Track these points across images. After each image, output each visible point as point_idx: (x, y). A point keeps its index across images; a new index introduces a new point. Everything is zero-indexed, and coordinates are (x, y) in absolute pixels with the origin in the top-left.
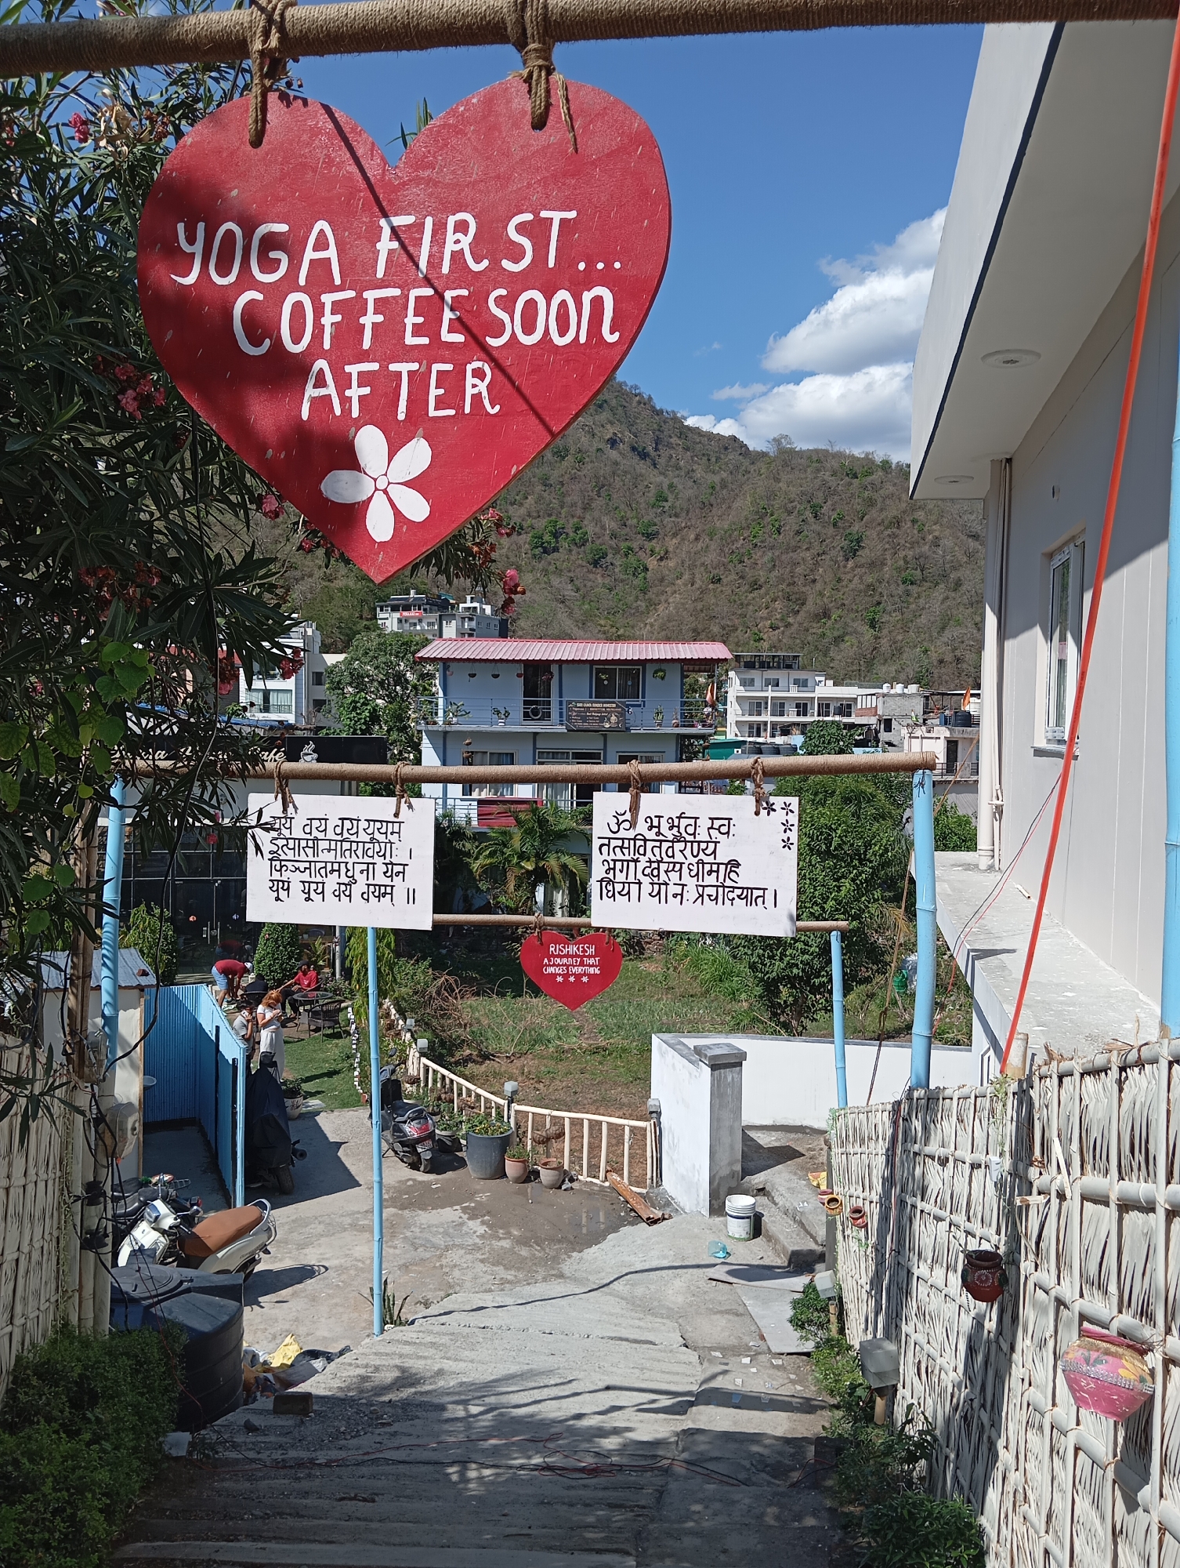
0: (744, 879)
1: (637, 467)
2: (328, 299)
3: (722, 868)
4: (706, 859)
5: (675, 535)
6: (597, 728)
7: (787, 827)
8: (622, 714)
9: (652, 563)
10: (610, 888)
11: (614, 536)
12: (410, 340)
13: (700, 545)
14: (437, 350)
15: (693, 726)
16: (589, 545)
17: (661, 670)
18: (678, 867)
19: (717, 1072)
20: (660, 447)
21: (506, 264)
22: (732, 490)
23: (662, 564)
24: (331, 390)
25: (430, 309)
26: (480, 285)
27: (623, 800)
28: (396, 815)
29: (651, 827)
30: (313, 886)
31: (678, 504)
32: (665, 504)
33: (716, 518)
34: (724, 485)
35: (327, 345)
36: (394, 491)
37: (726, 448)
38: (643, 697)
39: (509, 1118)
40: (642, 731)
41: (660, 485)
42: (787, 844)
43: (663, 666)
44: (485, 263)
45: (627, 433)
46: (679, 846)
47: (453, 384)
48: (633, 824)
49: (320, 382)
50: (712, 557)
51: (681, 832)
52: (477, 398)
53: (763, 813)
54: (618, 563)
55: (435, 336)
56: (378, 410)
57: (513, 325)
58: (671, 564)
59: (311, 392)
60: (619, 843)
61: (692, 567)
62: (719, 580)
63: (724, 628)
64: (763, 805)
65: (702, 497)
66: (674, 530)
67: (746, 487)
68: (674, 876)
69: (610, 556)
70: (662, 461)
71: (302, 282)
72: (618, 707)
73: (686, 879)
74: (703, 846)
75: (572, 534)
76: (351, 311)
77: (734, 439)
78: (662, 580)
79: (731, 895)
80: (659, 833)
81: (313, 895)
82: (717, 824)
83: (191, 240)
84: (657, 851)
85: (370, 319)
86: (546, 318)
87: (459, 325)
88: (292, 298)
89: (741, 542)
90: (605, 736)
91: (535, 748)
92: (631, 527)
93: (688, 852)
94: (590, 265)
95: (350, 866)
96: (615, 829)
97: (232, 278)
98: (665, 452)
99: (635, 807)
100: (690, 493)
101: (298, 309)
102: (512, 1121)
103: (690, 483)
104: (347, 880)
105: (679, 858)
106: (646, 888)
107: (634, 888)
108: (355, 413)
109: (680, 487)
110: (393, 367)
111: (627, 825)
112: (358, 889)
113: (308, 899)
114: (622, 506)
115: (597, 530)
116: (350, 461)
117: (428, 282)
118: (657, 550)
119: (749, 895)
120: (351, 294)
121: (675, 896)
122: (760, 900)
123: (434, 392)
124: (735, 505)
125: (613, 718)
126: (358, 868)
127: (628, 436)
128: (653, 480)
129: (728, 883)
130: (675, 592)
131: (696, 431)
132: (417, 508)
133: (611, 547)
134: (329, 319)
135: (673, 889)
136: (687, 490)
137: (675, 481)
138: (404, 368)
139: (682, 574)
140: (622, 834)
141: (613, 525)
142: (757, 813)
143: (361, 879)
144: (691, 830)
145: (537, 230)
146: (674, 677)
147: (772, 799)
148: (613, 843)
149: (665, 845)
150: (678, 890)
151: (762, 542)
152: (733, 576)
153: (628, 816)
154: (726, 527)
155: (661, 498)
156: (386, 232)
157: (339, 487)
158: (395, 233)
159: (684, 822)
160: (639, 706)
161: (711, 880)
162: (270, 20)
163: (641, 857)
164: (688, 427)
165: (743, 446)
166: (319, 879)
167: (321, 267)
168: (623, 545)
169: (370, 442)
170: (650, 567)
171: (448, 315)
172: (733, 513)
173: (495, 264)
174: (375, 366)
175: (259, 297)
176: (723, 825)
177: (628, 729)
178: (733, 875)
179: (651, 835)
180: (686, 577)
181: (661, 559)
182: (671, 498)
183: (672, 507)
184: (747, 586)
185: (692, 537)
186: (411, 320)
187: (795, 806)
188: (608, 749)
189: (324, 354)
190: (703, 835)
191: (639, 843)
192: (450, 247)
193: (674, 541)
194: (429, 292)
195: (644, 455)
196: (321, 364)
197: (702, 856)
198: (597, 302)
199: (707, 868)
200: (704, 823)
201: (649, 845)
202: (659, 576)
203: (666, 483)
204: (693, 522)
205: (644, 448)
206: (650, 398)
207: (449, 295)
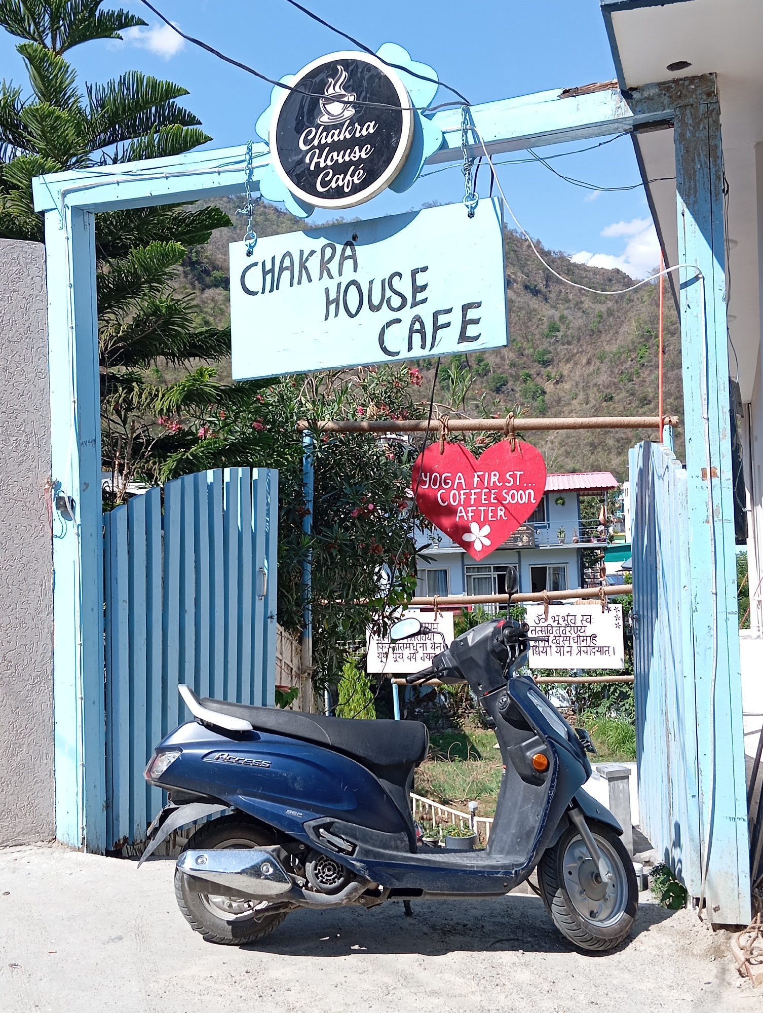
0: (599, 642)
1: (531, 303)
2: (462, 492)
3: (589, 638)
4: (581, 634)
5: (568, 361)
6: (512, 547)
7: (617, 618)
8: (531, 535)
9: (549, 387)
10: (537, 650)
11: (512, 365)
12: (483, 502)
13: (592, 368)
14: (490, 504)
15: (589, 541)
16: (491, 374)
17: (561, 498)
18: (568, 638)
19: (612, 783)
20: (550, 283)
21: (507, 484)
22: (619, 317)
23: (558, 387)
24: (464, 514)
25: (488, 495)
26: (501, 489)
27: (541, 609)
28: (435, 620)
29: (554, 621)
30: (398, 655)
31: (569, 333)
32: (558, 334)
33: (605, 343)
34: (610, 313)
35: (462, 503)
36: (481, 538)
37: (610, 280)
38: (548, 520)
39: (472, 827)
40: (548, 547)
41: (552, 317)
42: (617, 626)
43: (563, 495)
44: (501, 484)
45: (519, 274)
46: (568, 629)
47: (495, 512)
48: (546, 620)
49: (461, 512)
50: (603, 378)
51: (569, 622)
52: (501, 516)
53: (606, 612)
54: (518, 389)
55: (490, 501)
56: (476, 519)
57: (509, 498)
58: (567, 386)
59: (459, 514)
60: (540, 629)
61: (586, 388)
62: (611, 398)
63: (618, 441)
64: (605, 608)
65: (591, 326)
66: (567, 357)
67: (630, 314)
68: (567, 643)
69: (510, 383)
70: (553, 296)
71: (455, 487)
72: (528, 529)
73: (572, 644)
74: (579, 628)
75: (475, 367)
76: (468, 495)
77: (618, 271)
78: (559, 401)
79: (594, 651)
80: (558, 623)
81: (398, 659)
82: (585, 618)
83: (426, 477)
84: (558, 632)
85: (473, 497)
86: (517, 497)
87: (495, 498)
88: (453, 492)
89: (630, 363)
90: (519, 553)
91: (463, 565)
92: (528, 356)
93: (572, 632)
94: (527, 485)
95: (415, 645)
96: (538, 622)
97: (437, 486)
98: (554, 288)
99: (546, 612)
100: (580, 322)
101: (454, 495)
102: (475, 828)
103: (580, 314)
104: (413, 652)
105: (568, 634)
106: (554, 649)
107: (548, 649)
108: (470, 519)
109: (570, 318)
110: (479, 508)
111: (543, 620)
112: (419, 656)
113: (396, 661)
114: (519, 338)
115: (498, 360)
116: (468, 531)
117: (487, 488)
118: (553, 375)
119: (602, 650)
120: (468, 491)
121: (568, 652)
122: (607, 652)
123: (490, 514)
124: (622, 330)
125: (525, 539)
126: (419, 645)
127: (521, 277)
128: (546, 313)
129: (592, 645)
130: (572, 411)
131: (582, 267)
132: (487, 542)
133: (511, 375)
134: (462, 497)
135: (566, 649)
136: (577, 321)
137: (566, 313)
138: (482, 509)
139: (577, 395)
140: (541, 624)
141: (512, 355)
142: (603, 612)
143: (420, 650)
144: (573, 621)
145: (514, 476)
146: (572, 504)
147: (610, 606)
148: (538, 629)
149: (562, 629)
150: (569, 649)
151: (649, 361)
152: (623, 394)
153: (544, 616)
154: (614, 350)
155: (554, 328)
156: (476, 476)
157: (466, 537)
158: (478, 476)
159: (570, 618)
160: (545, 527)
161: (584, 644)
162: (445, 426)
163: (551, 635)
164: (575, 265)
165: (625, 277)
166: (400, 651)
167: (460, 484)
168: (522, 372)
169: (474, 527)
170: (548, 390)
171: (493, 496)
172: (621, 338)
173: (504, 484)
174: (475, 508)
175: (444, 491)
176: (588, 619)
177: (537, 546)
178: (594, 641)
179: (555, 624)
180: (581, 397)
181: (557, 382)
182: (563, 328)
183: (565, 336)
184: (637, 402)
185: (584, 361)
186: (483, 497)
187: (620, 609)
188: (522, 563)
189: (461, 506)
190: (579, 623)
191: (549, 628)
192: (492, 480)
193: (568, 366)
194: (488, 490)
195: (535, 292)
196: (461, 508)
197: (579, 633)
198: (529, 493)
199: (582, 638)
200: (579, 618)
201: (554, 629)
202: (556, 398)
203: (557, 315)
204: (584, 348)
205: (536, 286)
206: (539, 242)
207: (493, 491)
